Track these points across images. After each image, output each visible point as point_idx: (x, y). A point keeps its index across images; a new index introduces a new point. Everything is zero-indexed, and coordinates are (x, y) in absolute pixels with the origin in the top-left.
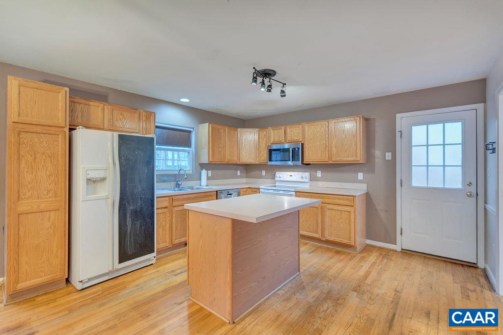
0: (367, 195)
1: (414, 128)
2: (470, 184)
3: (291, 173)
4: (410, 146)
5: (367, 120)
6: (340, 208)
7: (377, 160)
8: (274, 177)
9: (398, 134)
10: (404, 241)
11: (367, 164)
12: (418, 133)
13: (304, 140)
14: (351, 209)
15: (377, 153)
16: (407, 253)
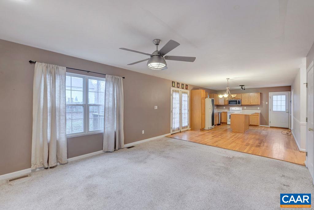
0: (261, 113)
1: (274, 96)
2: (287, 110)
3: (236, 108)
4: (272, 101)
5: (261, 93)
6: (255, 116)
7: (263, 104)
8: (229, 109)
9: (269, 98)
10: (270, 125)
11: (261, 105)
12: (275, 97)
13: (242, 98)
14: (258, 116)
15: (264, 102)
16: (271, 127)
